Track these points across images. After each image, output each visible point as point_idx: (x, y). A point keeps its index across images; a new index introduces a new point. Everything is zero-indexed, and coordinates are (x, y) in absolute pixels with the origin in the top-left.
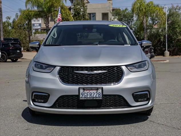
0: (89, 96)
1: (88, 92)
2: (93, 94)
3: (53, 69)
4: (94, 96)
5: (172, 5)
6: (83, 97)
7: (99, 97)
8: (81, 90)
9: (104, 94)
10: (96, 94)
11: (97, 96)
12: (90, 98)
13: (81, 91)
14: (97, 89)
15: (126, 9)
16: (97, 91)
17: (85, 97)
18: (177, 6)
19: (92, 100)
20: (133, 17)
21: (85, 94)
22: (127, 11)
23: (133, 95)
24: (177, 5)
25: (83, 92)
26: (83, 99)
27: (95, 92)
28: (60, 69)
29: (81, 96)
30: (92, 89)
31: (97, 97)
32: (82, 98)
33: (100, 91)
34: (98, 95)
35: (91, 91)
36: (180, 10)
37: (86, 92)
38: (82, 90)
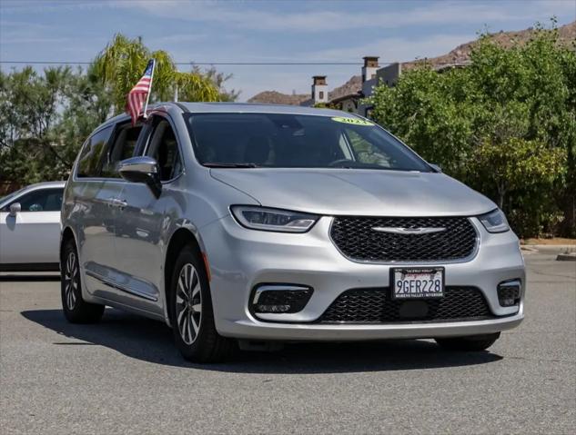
0: (414, 290)
1: (412, 278)
2: (423, 284)
3: (315, 224)
4: (426, 290)
5: (194, 67)
6: (402, 291)
7: (437, 292)
8: (396, 274)
9: (446, 284)
10: (429, 284)
11: (433, 289)
12: (416, 293)
13: (398, 276)
14: (433, 271)
15: (28, 72)
16: (432, 277)
17: (405, 293)
18: (211, 73)
19: (421, 299)
20: (54, 103)
21: (407, 285)
22: (31, 79)
23: (499, 287)
24: (210, 67)
25: (403, 278)
26: (402, 296)
27: (427, 278)
28: (335, 223)
29: (397, 289)
30: (421, 271)
31: (432, 292)
32: (398, 293)
33: (438, 276)
34: (434, 286)
35: (420, 278)
36: (219, 85)
37: (408, 278)
38: (400, 274)
